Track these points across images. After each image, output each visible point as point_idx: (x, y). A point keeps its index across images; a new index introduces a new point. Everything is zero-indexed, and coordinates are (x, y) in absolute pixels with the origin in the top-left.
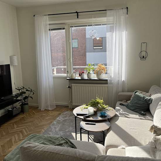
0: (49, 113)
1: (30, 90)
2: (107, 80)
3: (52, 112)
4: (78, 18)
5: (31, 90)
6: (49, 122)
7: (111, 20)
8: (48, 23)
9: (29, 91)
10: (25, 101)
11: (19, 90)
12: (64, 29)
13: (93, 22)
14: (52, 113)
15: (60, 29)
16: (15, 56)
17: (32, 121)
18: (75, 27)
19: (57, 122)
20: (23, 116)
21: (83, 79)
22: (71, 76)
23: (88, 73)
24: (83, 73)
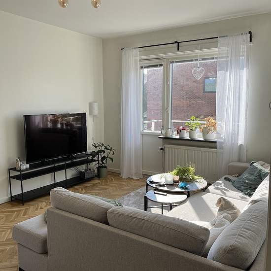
0: (131, 182)
1: (110, 148)
2: (216, 142)
3: (136, 182)
4: (178, 50)
5: (112, 148)
6: (126, 192)
7: (224, 52)
8: (139, 58)
9: (108, 149)
10: (103, 163)
11: (96, 147)
12: (161, 65)
13: (200, 56)
14: (134, 183)
15: (157, 66)
16: (96, 103)
17: (106, 189)
18: (177, 62)
19: (135, 194)
20: (97, 182)
21: (181, 139)
22: (166, 133)
23: (191, 130)
24: (183, 129)
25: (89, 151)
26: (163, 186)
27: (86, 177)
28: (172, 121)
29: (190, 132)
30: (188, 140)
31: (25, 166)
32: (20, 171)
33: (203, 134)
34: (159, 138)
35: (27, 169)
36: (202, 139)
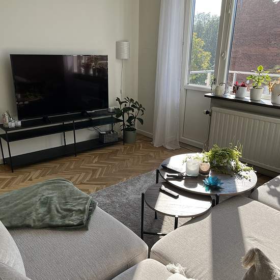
5: (141, 106)
9: (136, 107)
11: (121, 103)
16: (125, 42)
22: (216, 90)
23: (254, 87)
24: (243, 86)
25: (111, 107)
26: (179, 178)
27: (106, 141)
28: (230, 72)
29: (252, 91)
30: (247, 103)
31: (15, 123)
32: (7, 129)
33: (273, 95)
34: (206, 96)
35: (17, 128)
36: (269, 103)
